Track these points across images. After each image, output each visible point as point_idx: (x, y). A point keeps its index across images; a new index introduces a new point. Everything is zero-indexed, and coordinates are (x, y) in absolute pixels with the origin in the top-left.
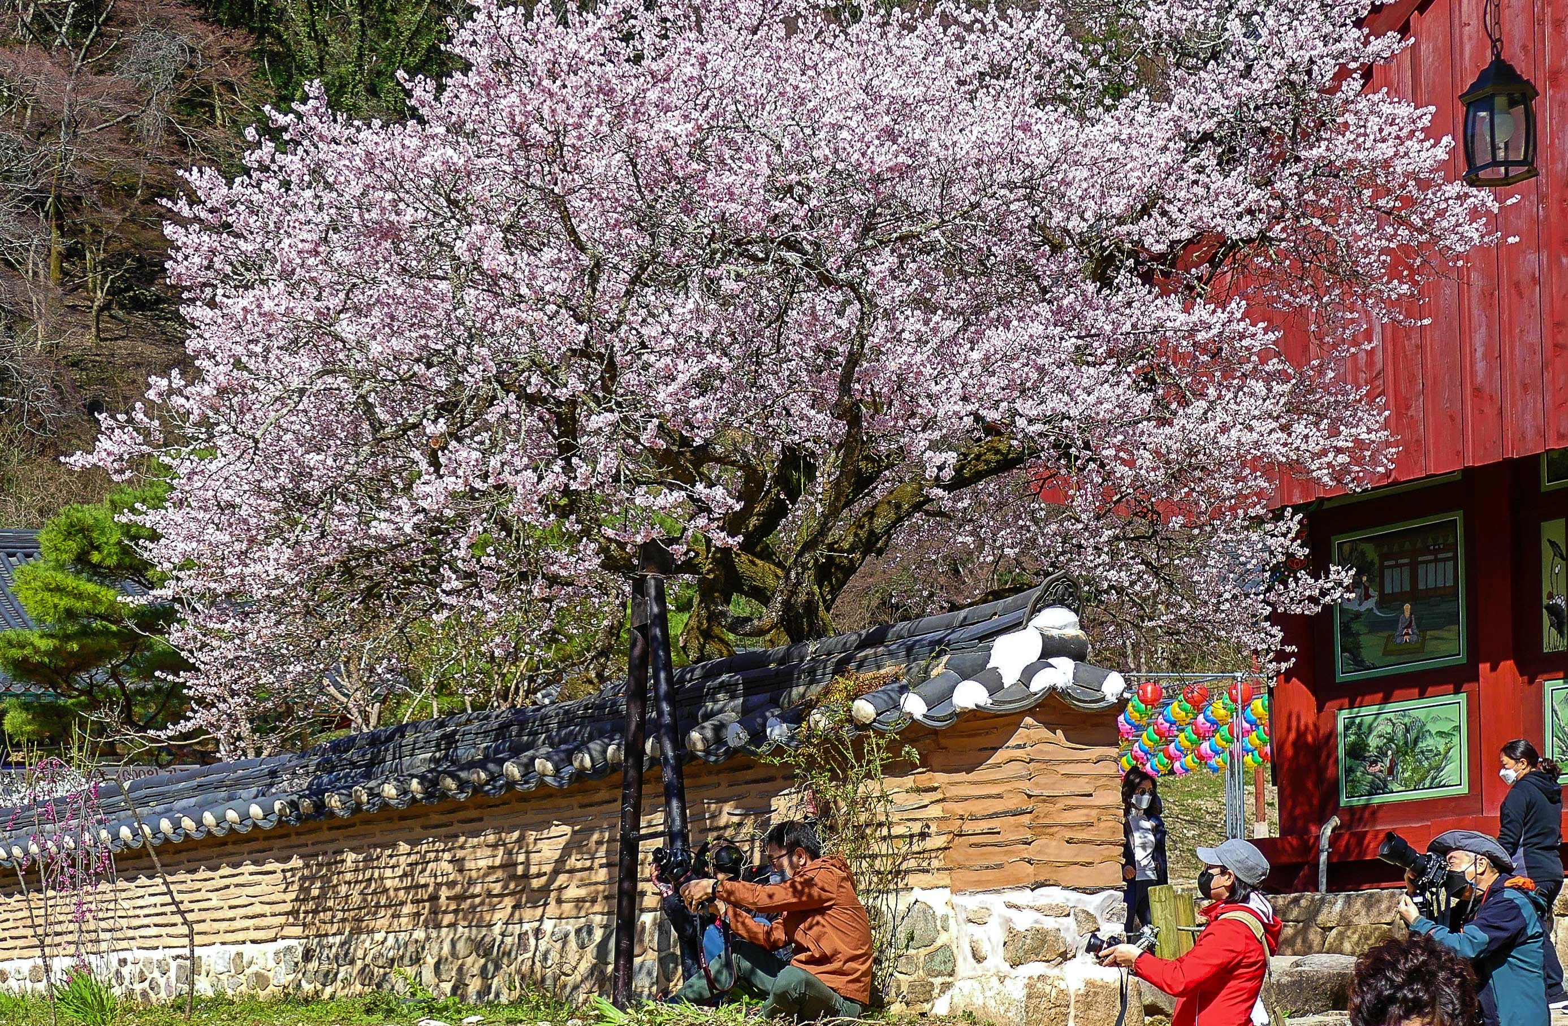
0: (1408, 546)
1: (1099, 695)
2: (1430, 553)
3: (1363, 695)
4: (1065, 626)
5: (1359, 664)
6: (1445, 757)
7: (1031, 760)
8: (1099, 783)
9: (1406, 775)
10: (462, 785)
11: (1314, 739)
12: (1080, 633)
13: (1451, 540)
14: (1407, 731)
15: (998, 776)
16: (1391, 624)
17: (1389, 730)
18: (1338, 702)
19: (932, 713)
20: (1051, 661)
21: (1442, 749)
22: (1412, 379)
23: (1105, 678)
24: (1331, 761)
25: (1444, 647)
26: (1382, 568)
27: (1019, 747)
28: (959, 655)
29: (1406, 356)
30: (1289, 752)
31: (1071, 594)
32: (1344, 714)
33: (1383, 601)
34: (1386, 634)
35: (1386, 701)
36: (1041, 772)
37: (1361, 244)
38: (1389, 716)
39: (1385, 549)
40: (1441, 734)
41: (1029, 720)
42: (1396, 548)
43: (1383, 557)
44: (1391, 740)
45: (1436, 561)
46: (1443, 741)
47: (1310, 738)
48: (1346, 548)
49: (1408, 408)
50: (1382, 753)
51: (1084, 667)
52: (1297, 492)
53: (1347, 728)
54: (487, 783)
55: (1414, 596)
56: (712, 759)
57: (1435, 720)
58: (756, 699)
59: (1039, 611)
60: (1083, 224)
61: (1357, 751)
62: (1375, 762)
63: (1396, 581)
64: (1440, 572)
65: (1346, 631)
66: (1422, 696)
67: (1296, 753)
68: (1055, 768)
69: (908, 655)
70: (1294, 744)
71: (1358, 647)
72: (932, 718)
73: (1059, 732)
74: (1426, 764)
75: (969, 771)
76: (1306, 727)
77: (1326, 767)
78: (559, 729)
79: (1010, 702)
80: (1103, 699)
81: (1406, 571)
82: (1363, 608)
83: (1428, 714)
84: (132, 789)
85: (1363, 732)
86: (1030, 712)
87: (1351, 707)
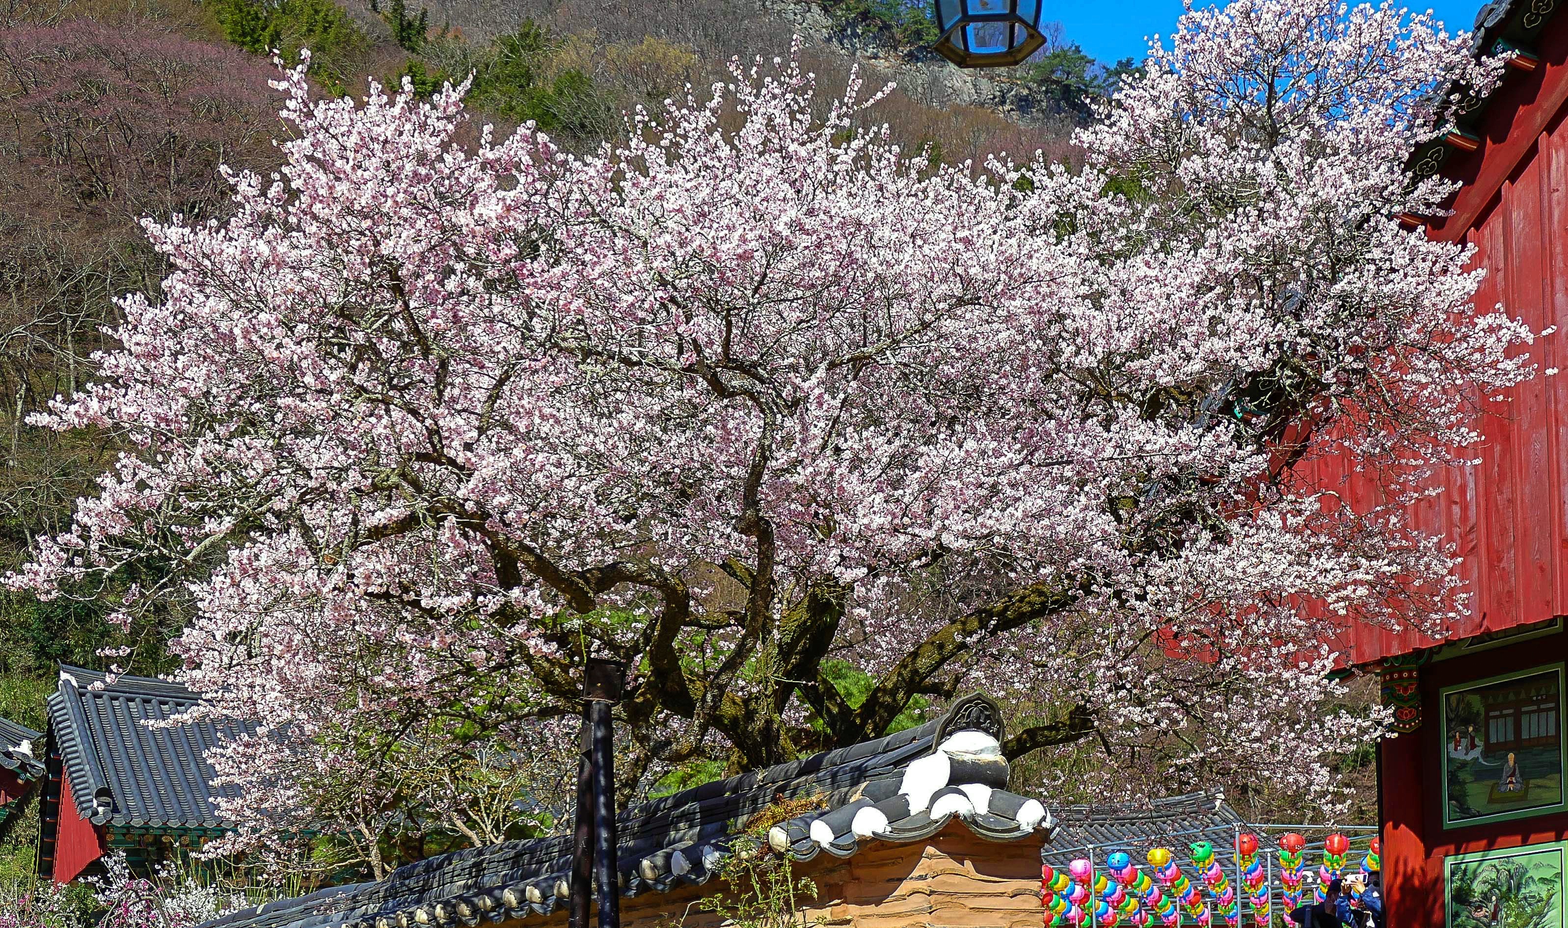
0: (1512, 697)
1: (1013, 824)
2: (1532, 703)
3: (1468, 841)
4: (982, 751)
5: (1465, 812)
6: (1547, 903)
7: (932, 893)
8: (1016, 919)
9: (1510, 920)
10: (475, 910)
11: (1421, 882)
12: (999, 758)
13: (1553, 691)
14: (1511, 877)
15: (902, 909)
16: (1495, 773)
17: (1494, 876)
18: (1442, 849)
19: (840, 842)
20: (963, 787)
21: (1544, 895)
22: (1504, 531)
23: (1021, 806)
24: (1438, 905)
25: (1547, 795)
26: (1487, 718)
27: (921, 878)
28: (876, 781)
29: (1498, 510)
30: (1396, 895)
31: (987, 717)
32: (1449, 861)
33: (1489, 751)
34: (1491, 782)
35: (1490, 847)
36: (945, 905)
37: (1426, 393)
38: (1496, 862)
39: (1491, 700)
40: (1543, 880)
41: (930, 850)
42: (1500, 699)
43: (1489, 708)
44: (1494, 886)
45: (1539, 711)
46: (1545, 887)
47: (1417, 882)
48: (1453, 699)
49: (1500, 560)
50: (1486, 897)
51: (1002, 794)
52: (1395, 644)
53: (1453, 874)
54: (493, 909)
55: (1518, 745)
56: (660, 887)
57: (1537, 866)
58: (709, 828)
59: (950, 734)
60: (1091, 359)
61: (1462, 896)
62: (1480, 907)
63: (1500, 731)
64: (1543, 722)
65: (1453, 780)
66: (1524, 843)
67: (1402, 899)
68: (962, 901)
69: (833, 783)
70: (1402, 888)
71: (1464, 795)
72: (838, 847)
73: (968, 863)
74: (1529, 910)
75: (878, 903)
76: (1413, 871)
77: (1431, 912)
78: (560, 857)
79: (910, 830)
80: (1018, 828)
81: (1510, 721)
82: (1469, 758)
83: (1530, 861)
84: (265, 911)
85: (1466, 876)
86: (933, 840)
87: (1457, 853)
